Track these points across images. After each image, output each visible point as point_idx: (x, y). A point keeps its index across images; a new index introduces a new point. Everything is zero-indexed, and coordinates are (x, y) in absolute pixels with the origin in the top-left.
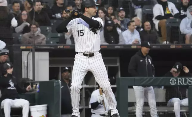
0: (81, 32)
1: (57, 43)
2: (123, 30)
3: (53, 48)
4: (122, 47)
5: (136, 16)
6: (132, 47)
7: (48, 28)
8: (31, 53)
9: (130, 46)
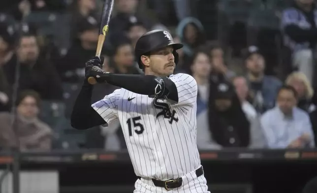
0: (137, 122)
1: (81, 146)
2: (261, 110)
3: (68, 160)
4: (259, 156)
5: (296, 69)
6: (288, 155)
7: (55, 106)
8: (10, 177)
9: (281, 152)
